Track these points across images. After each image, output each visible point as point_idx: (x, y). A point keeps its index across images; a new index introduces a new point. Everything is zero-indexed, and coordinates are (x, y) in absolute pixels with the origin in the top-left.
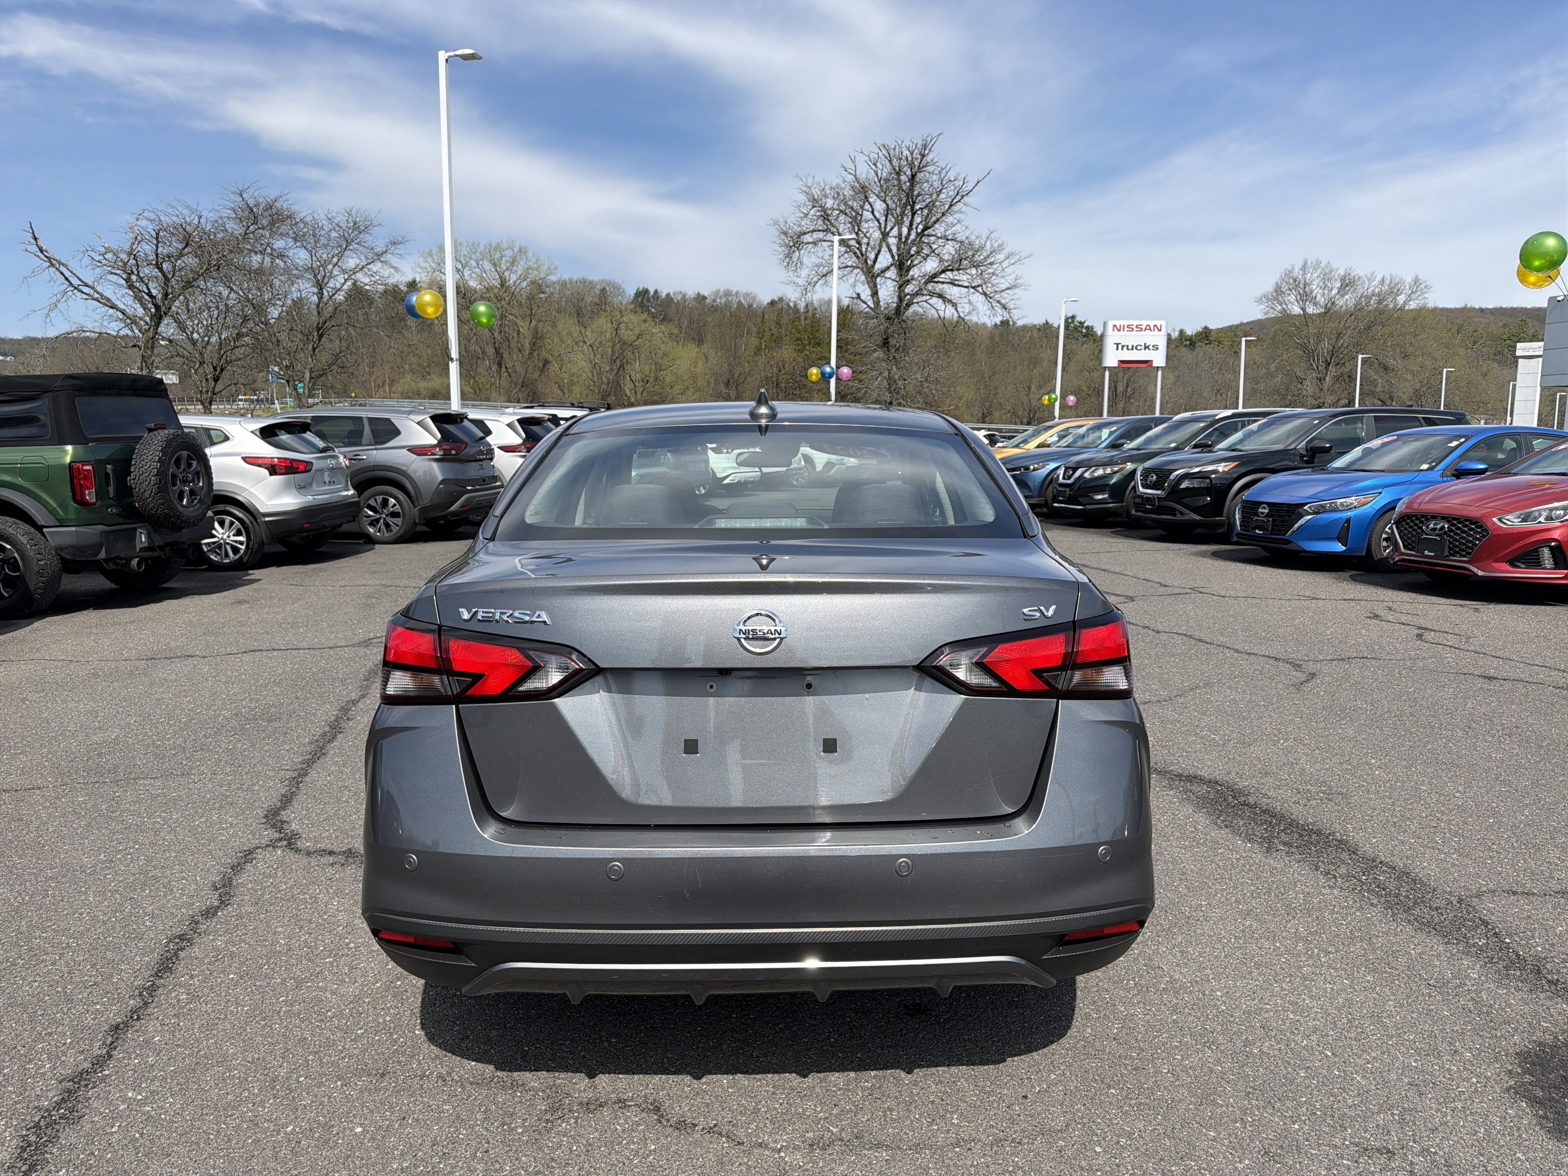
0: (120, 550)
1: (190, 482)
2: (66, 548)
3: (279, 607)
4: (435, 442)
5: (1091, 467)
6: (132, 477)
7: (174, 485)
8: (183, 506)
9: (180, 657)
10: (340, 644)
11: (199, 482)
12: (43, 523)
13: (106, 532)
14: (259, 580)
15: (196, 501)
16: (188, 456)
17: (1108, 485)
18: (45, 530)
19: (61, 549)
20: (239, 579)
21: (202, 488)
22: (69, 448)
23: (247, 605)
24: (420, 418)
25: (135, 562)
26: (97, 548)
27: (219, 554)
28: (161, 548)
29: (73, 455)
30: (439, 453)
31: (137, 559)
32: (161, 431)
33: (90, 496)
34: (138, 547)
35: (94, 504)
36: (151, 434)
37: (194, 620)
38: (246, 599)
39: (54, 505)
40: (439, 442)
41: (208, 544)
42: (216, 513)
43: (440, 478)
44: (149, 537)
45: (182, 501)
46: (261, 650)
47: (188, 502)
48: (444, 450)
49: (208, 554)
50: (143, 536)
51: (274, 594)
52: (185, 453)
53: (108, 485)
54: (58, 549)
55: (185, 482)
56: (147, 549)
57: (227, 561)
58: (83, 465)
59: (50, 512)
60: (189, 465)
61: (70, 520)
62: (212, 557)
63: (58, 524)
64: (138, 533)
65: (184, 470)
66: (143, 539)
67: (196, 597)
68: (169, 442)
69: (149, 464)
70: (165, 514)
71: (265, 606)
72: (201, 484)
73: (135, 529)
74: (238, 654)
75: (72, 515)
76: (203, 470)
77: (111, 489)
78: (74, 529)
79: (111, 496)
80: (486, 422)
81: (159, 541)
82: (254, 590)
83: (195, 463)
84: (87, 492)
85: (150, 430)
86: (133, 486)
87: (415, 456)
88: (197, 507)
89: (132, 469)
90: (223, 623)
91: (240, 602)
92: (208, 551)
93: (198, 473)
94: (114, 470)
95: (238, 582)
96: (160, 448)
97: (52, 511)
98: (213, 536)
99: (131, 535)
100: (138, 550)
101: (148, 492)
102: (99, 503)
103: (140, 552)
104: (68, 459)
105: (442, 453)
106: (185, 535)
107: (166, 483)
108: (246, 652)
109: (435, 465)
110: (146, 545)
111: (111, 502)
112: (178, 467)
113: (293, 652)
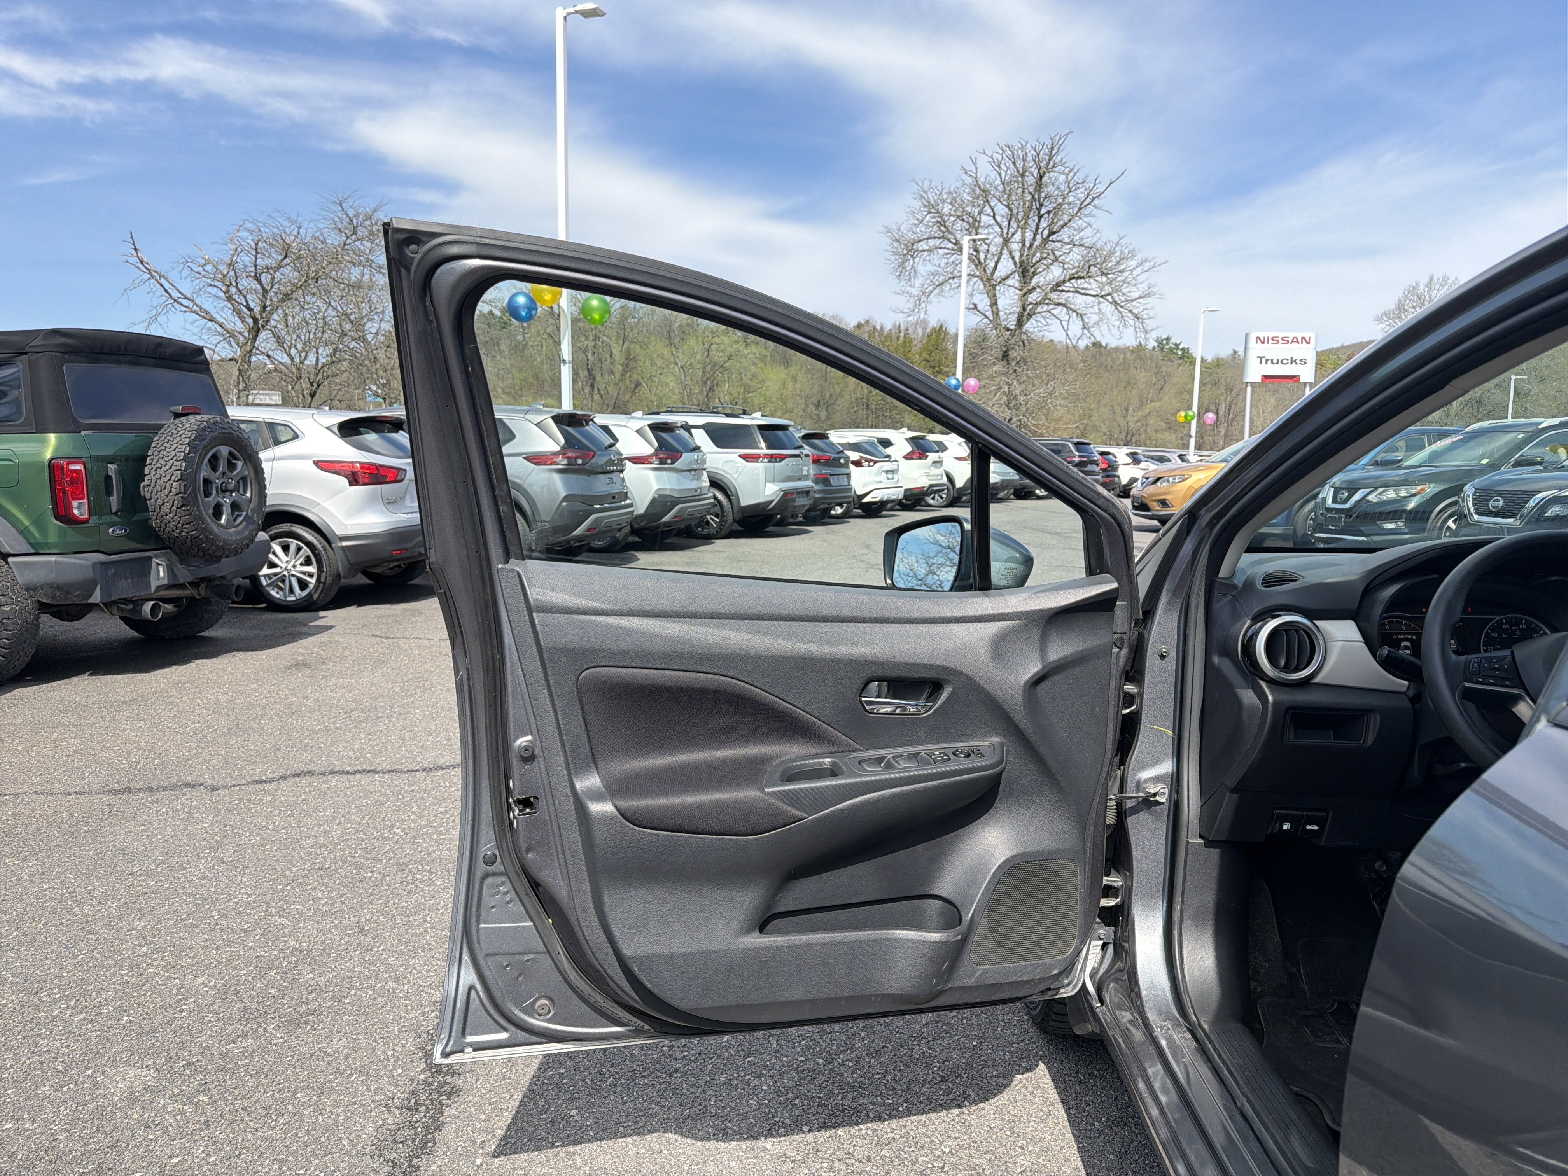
0: (125, 588)
1: (232, 492)
2: (42, 588)
3: (351, 676)
4: (557, 448)
5: (1376, 488)
6: (146, 482)
7: (207, 494)
8: (222, 526)
9: (173, 787)
10: (442, 761)
11: (245, 491)
12: (9, 550)
13: (102, 564)
14: (331, 627)
15: (240, 519)
16: (230, 454)
17: (1404, 511)
18: (10, 559)
19: (35, 589)
20: (306, 625)
21: (250, 501)
22: (52, 438)
23: (307, 672)
24: (538, 418)
25: (148, 607)
26: (88, 586)
27: (282, 589)
28: (194, 584)
29: (57, 448)
30: (563, 462)
31: (152, 603)
32: (191, 417)
33: (79, 509)
34: (154, 584)
35: (86, 521)
36: (177, 421)
37: (223, 699)
38: (308, 659)
39: (27, 523)
40: (563, 448)
41: (268, 576)
42: (273, 538)
43: (563, 493)
44: (170, 570)
45: (219, 518)
46: (311, 773)
47: (228, 521)
48: (569, 458)
49: (268, 589)
50: (161, 569)
51: (347, 653)
52: (224, 450)
53: (109, 493)
54: (31, 588)
55: (224, 491)
56: (169, 587)
57: (291, 599)
58: (68, 464)
59: (21, 533)
60: (232, 466)
61: (47, 545)
62: (273, 593)
63: (32, 551)
64: (154, 565)
65: (224, 473)
66: (162, 574)
67: (240, 655)
68: (201, 433)
69: (169, 464)
70: (193, 538)
71: (332, 675)
72: (248, 495)
73: (150, 558)
74: (270, 781)
75: (53, 537)
76: (252, 474)
77: (114, 499)
78: (53, 558)
79: (114, 510)
80: (611, 427)
81: (184, 575)
82: (322, 645)
83: (240, 464)
84: (75, 504)
85: (177, 415)
86: (148, 497)
87: (534, 466)
88: (241, 526)
89: (146, 471)
90: (264, 708)
91: (298, 666)
92: (268, 585)
93: (244, 479)
94: (119, 473)
95: (304, 629)
96: (187, 440)
97: (23, 532)
98: (273, 565)
99: (143, 568)
100: (153, 589)
101: (168, 505)
102: (94, 520)
103: (156, 592)
104: (48, 454)
105: (565, 462)
106: (225, 567)
107: (194, 490)
108: (284, 778)
109: (556, 477)
110: (165, 582)
111: (115, 519)
112: (214, 468)
113: (366, 779)
